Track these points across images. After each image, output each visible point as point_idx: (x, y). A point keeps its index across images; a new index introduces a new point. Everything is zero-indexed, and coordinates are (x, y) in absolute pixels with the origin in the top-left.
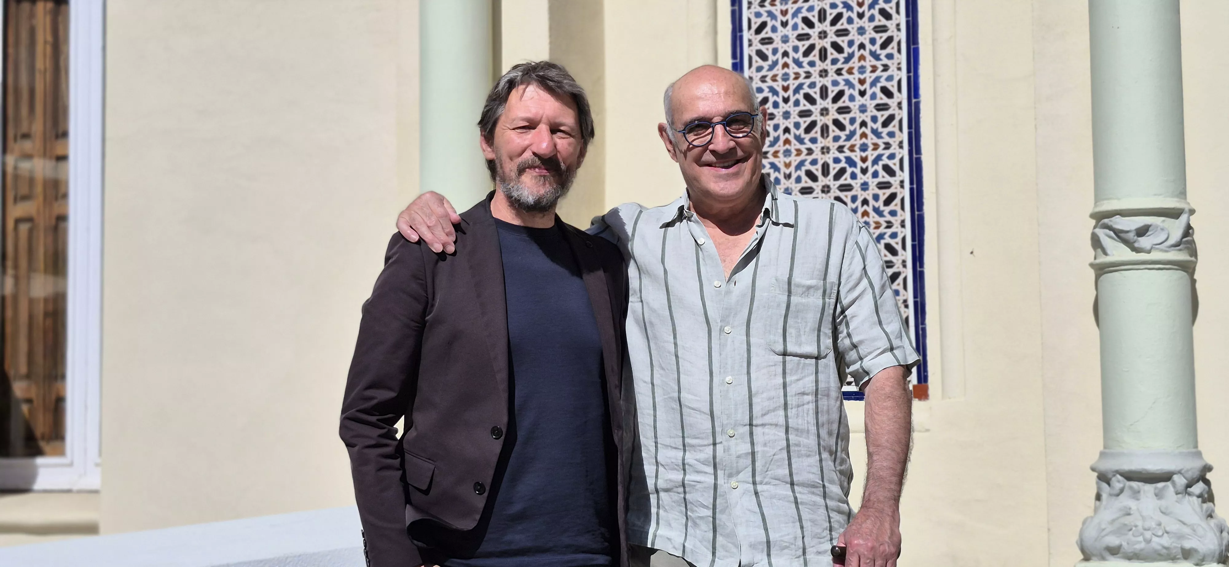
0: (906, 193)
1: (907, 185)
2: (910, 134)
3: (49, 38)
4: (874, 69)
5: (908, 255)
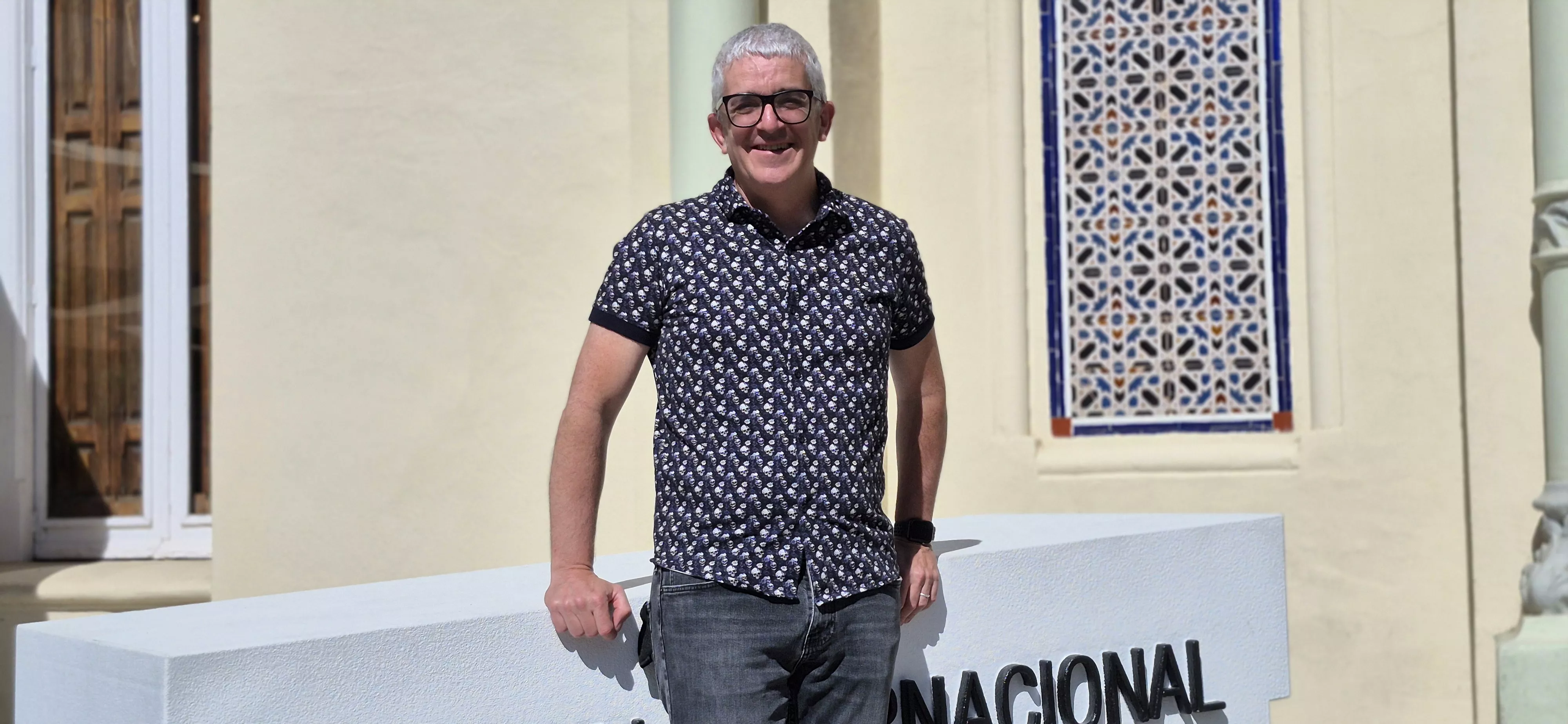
0: (1264, 178)
1: (1265, 167)
2: (1269, 105)
4: (1223, 24)
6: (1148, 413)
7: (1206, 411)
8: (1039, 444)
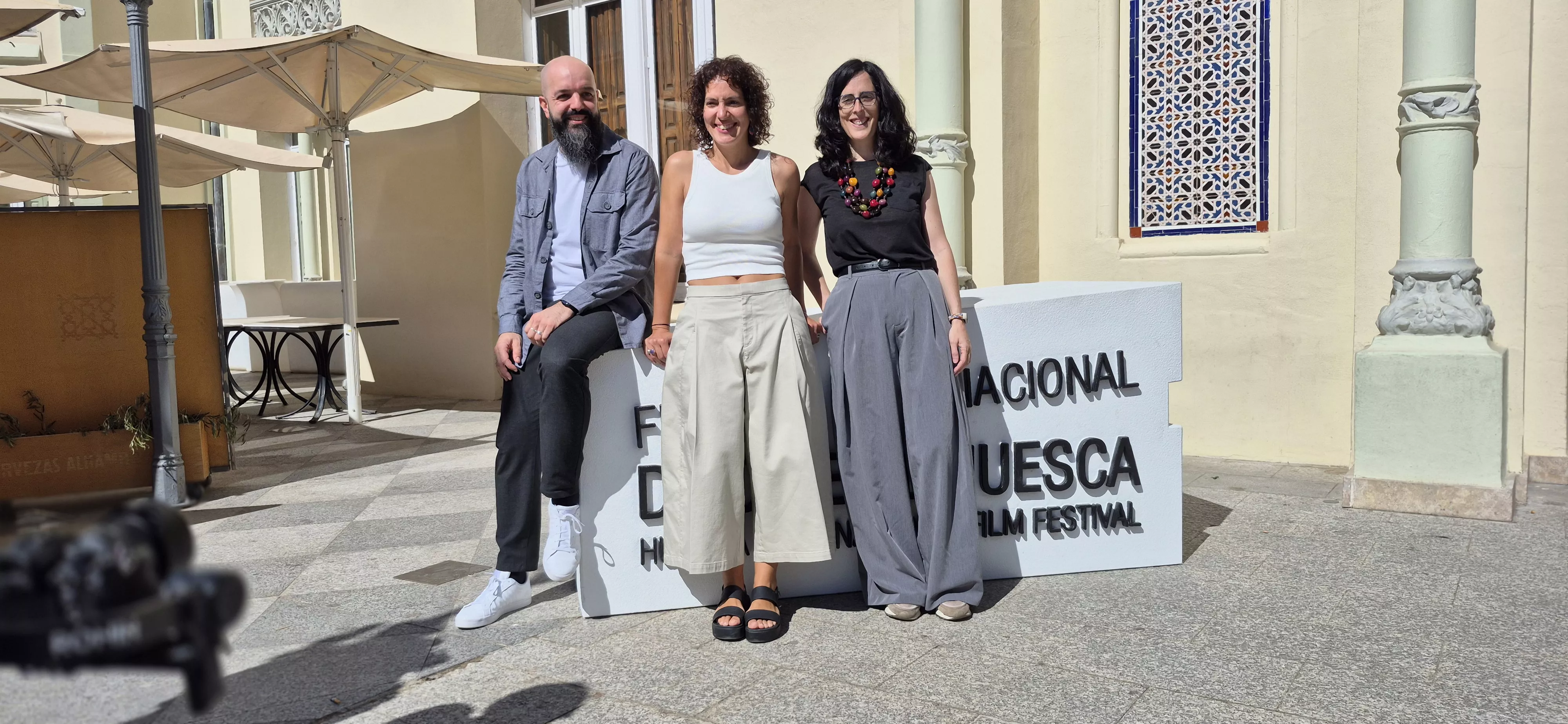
0: (1257, 87)
1: (1258, 81)
2: (1261, 44)
3: (681, 22)
5: (1257, 131)
6: (1186, 224)
7: (1218, 222)
8: (1122, 241)
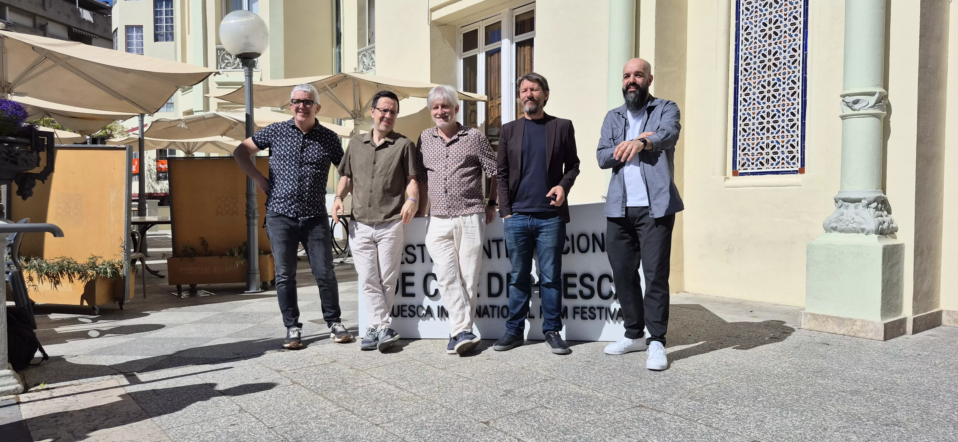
0: (800, 91)
1: (801, 88)
4: (790, 41)
5: (799, 116)
6: (761, 169)
7: (778, 168)
8: (727, 178)
